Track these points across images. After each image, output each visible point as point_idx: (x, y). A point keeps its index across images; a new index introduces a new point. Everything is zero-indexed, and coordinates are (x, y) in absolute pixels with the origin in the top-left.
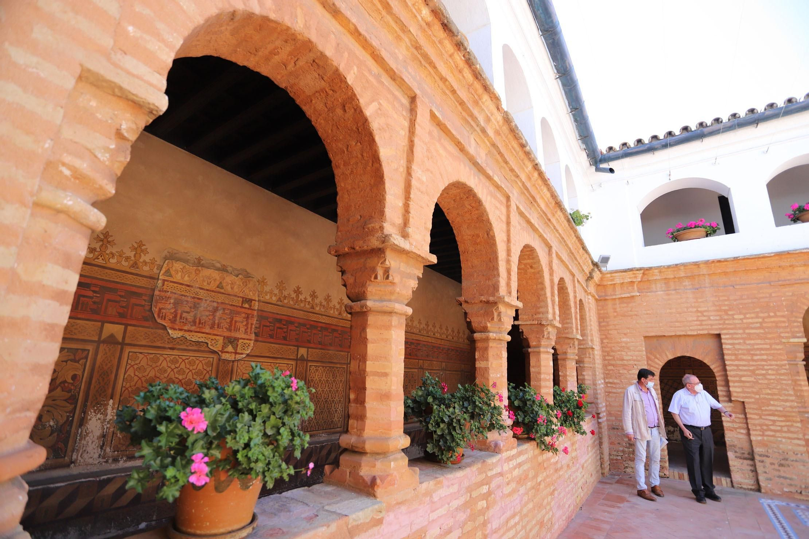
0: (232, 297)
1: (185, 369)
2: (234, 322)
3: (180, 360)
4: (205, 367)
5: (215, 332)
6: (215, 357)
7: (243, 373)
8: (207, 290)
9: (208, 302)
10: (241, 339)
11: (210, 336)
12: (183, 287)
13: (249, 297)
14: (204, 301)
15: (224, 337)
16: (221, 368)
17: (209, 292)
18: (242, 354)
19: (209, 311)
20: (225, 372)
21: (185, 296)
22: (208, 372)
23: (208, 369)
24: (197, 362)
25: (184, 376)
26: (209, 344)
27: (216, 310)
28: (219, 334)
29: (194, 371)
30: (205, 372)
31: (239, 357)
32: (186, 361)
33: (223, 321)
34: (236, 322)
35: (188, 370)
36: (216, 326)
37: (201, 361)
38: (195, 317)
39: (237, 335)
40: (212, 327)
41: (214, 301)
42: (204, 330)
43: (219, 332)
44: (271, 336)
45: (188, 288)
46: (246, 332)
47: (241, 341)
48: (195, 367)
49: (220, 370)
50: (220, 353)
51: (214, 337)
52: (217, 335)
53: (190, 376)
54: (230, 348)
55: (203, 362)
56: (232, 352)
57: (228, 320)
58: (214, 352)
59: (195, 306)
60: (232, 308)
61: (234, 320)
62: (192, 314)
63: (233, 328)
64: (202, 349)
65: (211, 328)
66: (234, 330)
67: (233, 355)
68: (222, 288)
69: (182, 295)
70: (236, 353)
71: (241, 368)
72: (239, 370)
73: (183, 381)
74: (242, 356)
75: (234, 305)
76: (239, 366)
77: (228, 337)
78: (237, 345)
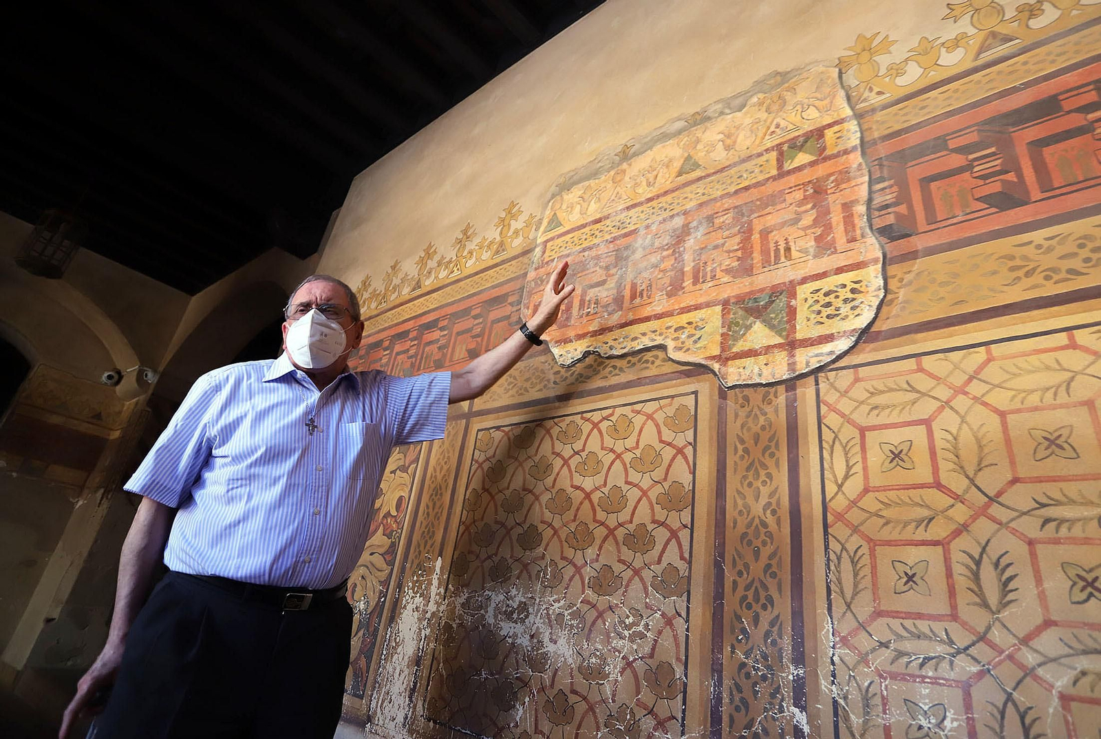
0: (733, 171)
1: (601, 454)
2: (756, 237)
3: (587, 427)
4: (668, 435)
5: (688, 301)
6: (704, 387)
7: (863, 431)
8: (650, 200)
9: (654, 228)
10: (804, 281)
11: (669, 321)
12: (587, 230)
13: (807, 127)
14: (642, 232)
15: (725, 303)
16: (733, 428)
17: (654, 203)
18: (829, 338)
19: (662, 248)
20: (757, 439)
21: (590, 248)
22: (680, 451)
23: (680, 441)
24: (639, 420)
25: (599, 480)
26: (671, 344)
27: (680, 237)
28: (702, 300)
29: (628, 457)
30: (668, 453)
31: (807, 359)
32: (604, 425)
33: (715, 254)
34: (765, 234)
35: (612, 456)
36: (687, 283)
37: (650, 417)
38: (620, 287)
39: (784, 273)
40: (675, 289)
41: (672, 217)
42: (647, 311)
43: (706, 291)
44: (1007, 200)
45: (598, 226)
46: (824, 245)
47: (803, 291)
48: (630, 443)
49: (731, 439)
50: (716, 366)
51: (684, 318)
52: (697, 307)
53: (617, 477)
54: (760, 335)
55: (659, 417)
56: (768, 349)
57: (734, 243)
58: (698, 370)
59: (620, 258)
60: (737, 201)
61: (758, 226)
62: (611, 284)
63: (757, 257)
64: (653, 371)
65: (670, 295)
66: (766, 262)
67: (781, 358)
68: (697, 166)
69: (584, 250)
70: (792, 345)
71: (845, 406)
72: (832, 420)
73: (595, 497)
74: (827, 348)
75: (746, 188)
76: (830, 397)
77: (740, 300)
78: (792, 312)
